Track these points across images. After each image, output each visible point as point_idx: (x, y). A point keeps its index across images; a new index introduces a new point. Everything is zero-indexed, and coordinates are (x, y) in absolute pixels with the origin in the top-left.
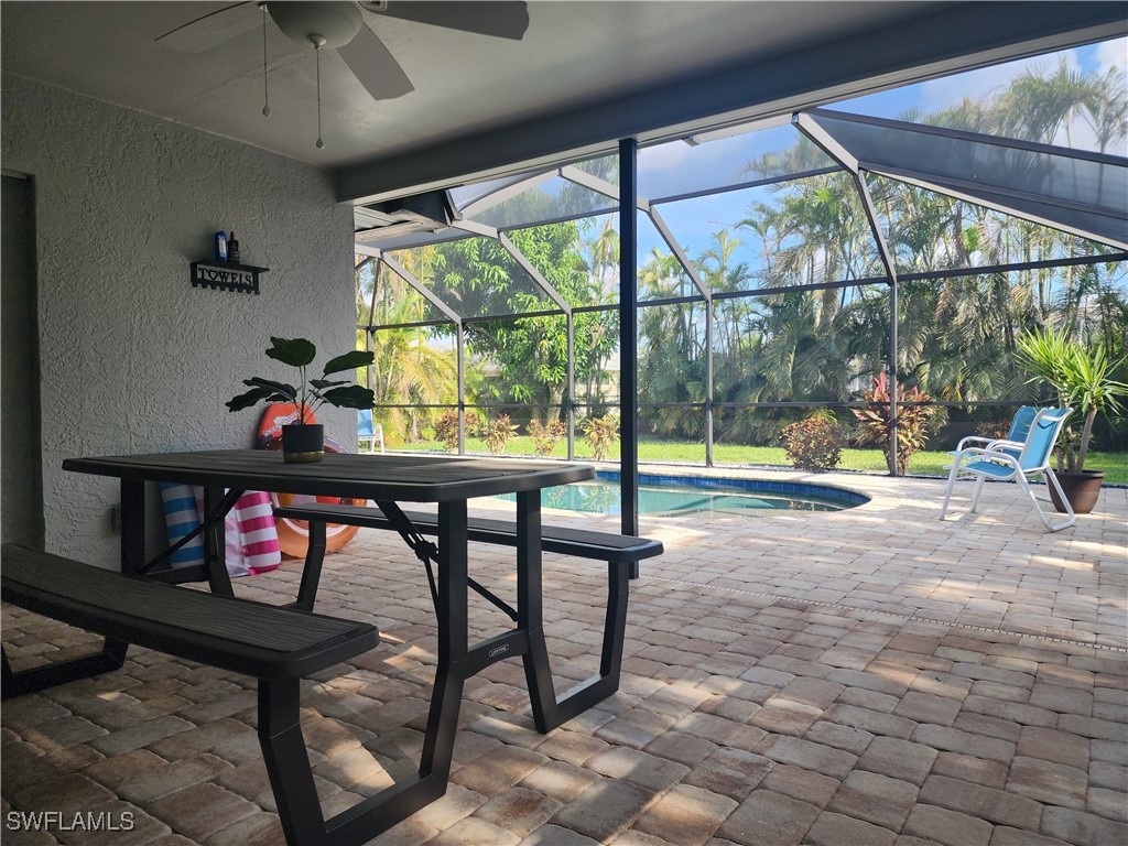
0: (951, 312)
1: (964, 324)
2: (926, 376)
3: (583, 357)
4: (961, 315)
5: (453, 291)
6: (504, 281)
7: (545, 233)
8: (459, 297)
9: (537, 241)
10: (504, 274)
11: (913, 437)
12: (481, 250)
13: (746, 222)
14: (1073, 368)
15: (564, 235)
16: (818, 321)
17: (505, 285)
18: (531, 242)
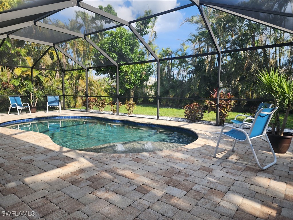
0: (249, 68)
1: (253, 72)
2: (240, 89)
3: (139, 81)
4: (252, 68)
5: (101, 61)
6: (116, 58)
7: (129, 43)
8: (103, 62)
9: (126, 46)
10: (116, 56)
11: (227, 111)
12: (109, 48)
13: (189, 40)
14: (281, 87)
15: (134, 44)
16: (207, 70)
17: (117, 59)
18: (124, 46)
